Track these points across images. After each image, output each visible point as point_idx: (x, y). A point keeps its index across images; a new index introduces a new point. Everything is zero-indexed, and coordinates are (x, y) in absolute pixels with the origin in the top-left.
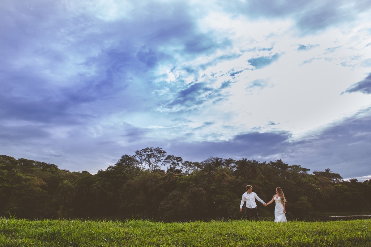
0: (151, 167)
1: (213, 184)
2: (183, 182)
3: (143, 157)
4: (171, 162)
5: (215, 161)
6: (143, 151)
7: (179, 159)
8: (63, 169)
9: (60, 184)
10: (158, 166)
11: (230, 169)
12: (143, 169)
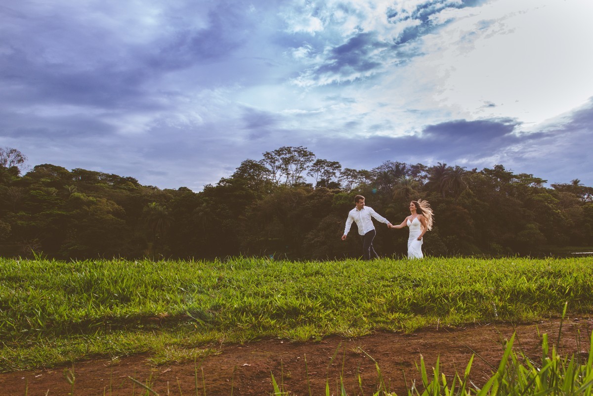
0: (290, 179)
1: (390, 205)
2: (341, 202)
3: (277, 164)
4: (323, 171)
5: (394, 168)
6: (276, 154)
7: (335, 165)
8: (147, 185)
9: (145, 209)
10: (301, 177)
11: (418, 181)
12: (277, 182)
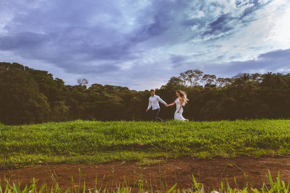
0: (192, 84)
1: (242, 94)
2: (217, 93)
3: (186, 78)
4: (207, 79)
5: (243, 76)
6: (185, 73)
7: (213, 77)
10: (197, 83)
11: (256, 81)
12: (186, 86)
